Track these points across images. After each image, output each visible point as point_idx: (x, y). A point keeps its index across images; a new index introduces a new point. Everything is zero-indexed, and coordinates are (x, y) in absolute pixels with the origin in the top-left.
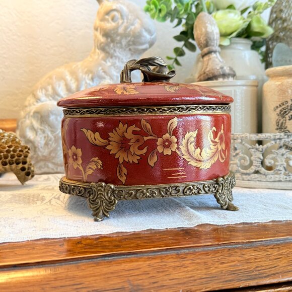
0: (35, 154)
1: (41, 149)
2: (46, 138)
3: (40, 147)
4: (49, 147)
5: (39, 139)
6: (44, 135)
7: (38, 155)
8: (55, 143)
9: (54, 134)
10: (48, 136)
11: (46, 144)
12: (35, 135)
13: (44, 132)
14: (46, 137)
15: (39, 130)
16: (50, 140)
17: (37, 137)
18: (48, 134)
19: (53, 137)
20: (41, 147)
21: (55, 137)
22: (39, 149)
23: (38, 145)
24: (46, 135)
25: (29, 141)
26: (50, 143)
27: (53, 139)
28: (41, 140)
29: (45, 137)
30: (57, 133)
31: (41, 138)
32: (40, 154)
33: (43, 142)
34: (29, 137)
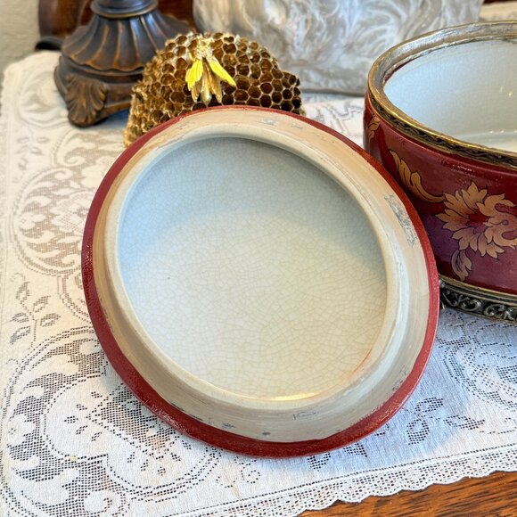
0: (282, 56)
1: (297, 47)
2: (310, 24)
3: (295, 44)
4: (315, 42)
5: (295, 27)
6: (304, 17)
7: (290, 57)
8: (328, 36)
9: (328, 16)
10: (314, 20)
11: (310, 37)
12: (284, 16)
13: (304, 10)
14: (310, 22)
15: (293, 6)
16: (319, 29)
17: (290, 20)
18: (313, 15)
19: (323, 21)
20: (298, 44)
21: (329, 22)
22: (293, 47)
23: (292, 40)
24: (310, 18)
25: (270, 29)
26: (318, 34)
27: (325, 26)
28: (298, 29)
29: (307, 21)
30: (334, 12)
31: (298, 24)
32: (294, 56)
33: (302, 33)
34: (272, 21)
